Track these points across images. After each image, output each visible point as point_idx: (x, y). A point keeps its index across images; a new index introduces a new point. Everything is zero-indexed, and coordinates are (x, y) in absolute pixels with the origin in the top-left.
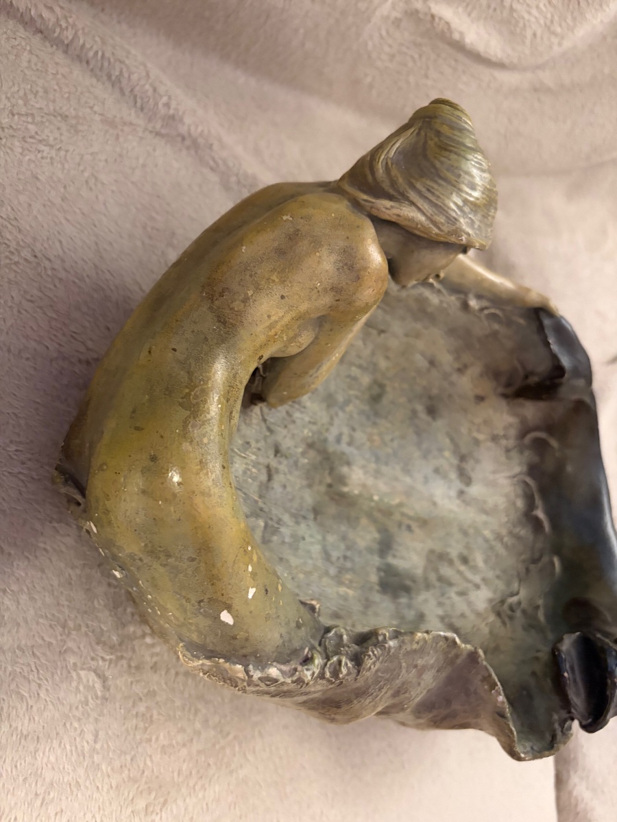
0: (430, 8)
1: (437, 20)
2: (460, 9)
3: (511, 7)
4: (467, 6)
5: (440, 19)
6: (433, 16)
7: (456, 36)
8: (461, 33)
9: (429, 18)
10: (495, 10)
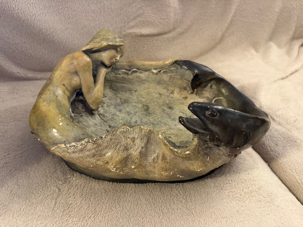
0: (127, 33)
1: (131, 33)
2: (135, 29)
3: (147, 21)
4: (136, 27)
5: (132, 32)
6: (129, 33)
7: (139, 34)
8: (139, 32)
9: (129, 34)
10: (144, 24)
